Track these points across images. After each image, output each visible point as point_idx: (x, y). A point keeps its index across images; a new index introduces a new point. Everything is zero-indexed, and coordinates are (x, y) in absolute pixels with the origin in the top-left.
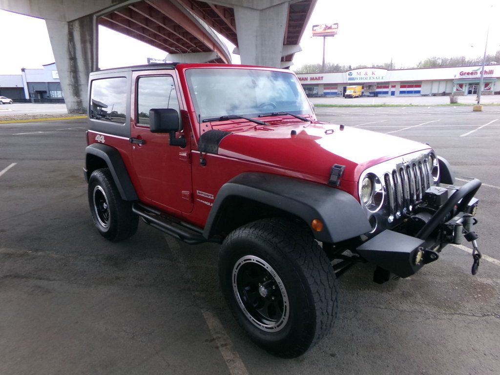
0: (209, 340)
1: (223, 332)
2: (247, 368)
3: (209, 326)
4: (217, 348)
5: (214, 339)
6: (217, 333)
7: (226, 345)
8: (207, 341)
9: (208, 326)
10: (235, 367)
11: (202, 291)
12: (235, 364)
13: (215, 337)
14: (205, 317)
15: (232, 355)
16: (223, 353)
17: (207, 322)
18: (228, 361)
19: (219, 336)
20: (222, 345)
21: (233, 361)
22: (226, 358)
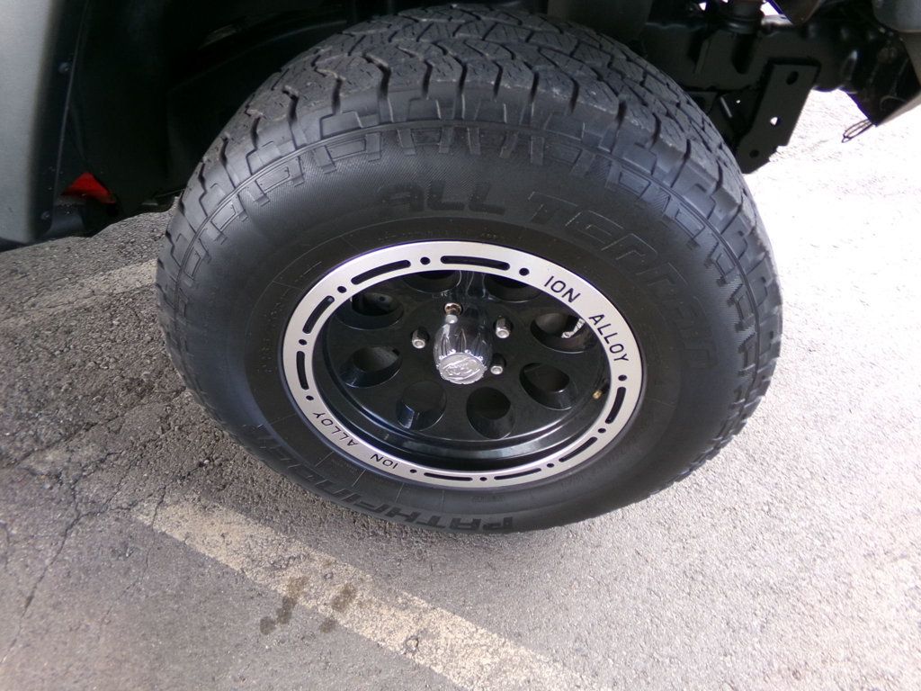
0: (274, 616)
1: (294, 550)
2: (487, 623)
3: (222, 559)
4: (329, 625)
5: (289, 603)
6: (275, 567)
7: (348, 593)
8: (266, 625)
9: (215, 562)
10: (452, 652)
11: (68, 438)
12: (442, 641)
13: (283, 590)
14: (178, 535)
15: (402, 616)
16: (367, 632)
17: (202, 550)
18: (408, 649)
19: (294, 572)
20: (338, 605)
21: (424, 632)
22: (395, 643)
